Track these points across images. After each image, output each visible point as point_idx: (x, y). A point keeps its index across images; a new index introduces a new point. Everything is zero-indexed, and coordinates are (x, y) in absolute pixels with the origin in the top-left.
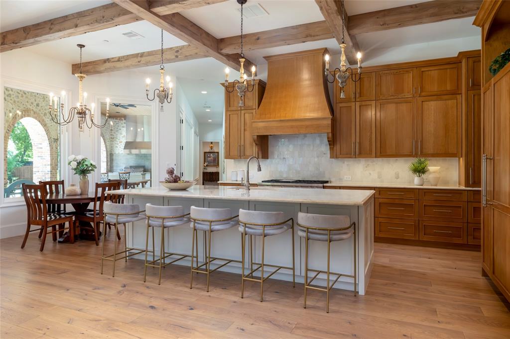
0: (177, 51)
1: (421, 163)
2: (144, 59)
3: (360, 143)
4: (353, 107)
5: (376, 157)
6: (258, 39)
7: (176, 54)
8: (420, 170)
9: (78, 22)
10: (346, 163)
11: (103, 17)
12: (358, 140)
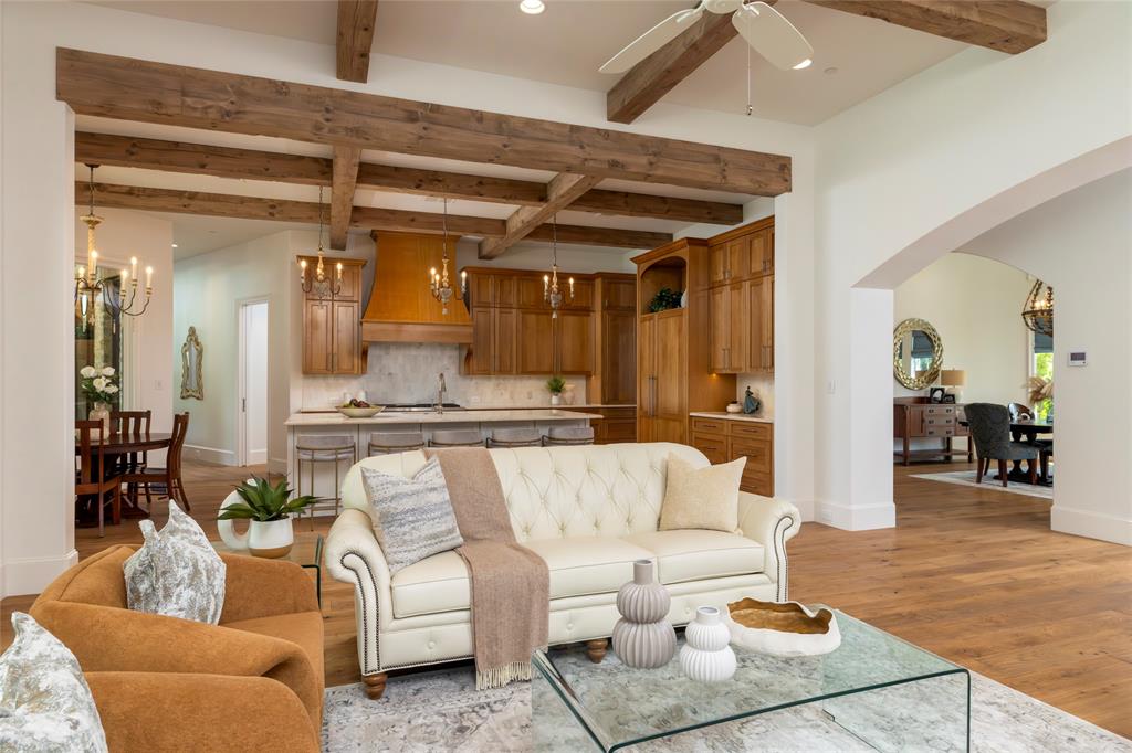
0: (273, 207)
1: (555, 380)
2: (195, 204)
3: (500, 357)
4: (492, 314)
5: (517, 374)
6: (413, 220)
7: (271, 211)
8: (557, 389)
9: (207, 160)
10: (474, 381)
11: (267, 170)
12: (497, 354)
